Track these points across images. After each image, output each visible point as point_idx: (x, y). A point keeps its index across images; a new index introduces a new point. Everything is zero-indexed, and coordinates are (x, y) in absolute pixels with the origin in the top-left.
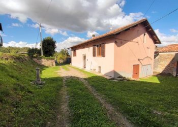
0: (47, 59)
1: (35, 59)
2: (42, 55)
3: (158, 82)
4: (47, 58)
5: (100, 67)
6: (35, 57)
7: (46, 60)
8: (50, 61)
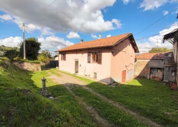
0: (31, 63)
1: (16, 63)
2: (25, 58)
3: (141, 85)
4: (31, 61)
5: (95, 73)
6: (16, 61)
7: (29, 64)
8: (35, 65)
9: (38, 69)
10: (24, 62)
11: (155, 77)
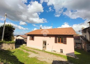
2: (2, 40)
5: (62, 50)
9: (13, 48)
10: (2, 43)
11: (78, 47)
